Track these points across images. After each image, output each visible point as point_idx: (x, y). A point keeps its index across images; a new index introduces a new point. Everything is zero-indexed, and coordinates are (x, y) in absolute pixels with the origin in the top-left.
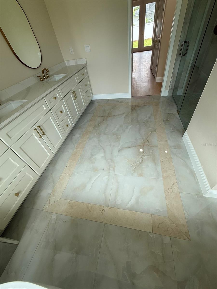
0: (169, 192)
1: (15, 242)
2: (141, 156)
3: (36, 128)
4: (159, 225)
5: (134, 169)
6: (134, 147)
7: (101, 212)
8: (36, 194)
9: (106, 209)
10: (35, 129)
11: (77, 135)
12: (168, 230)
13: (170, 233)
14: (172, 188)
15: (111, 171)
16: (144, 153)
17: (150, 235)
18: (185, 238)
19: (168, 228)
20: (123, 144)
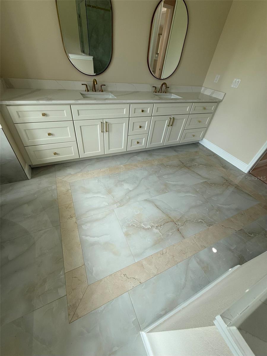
0: (121, 276)
1: (29, 177)
2: (153, 225)
3: (104, 122)
4: (75, 277)
5: (131, 225)
6: (162, 212)
7: (69, 216)
8: (67, 167)
9: (74, 219)
10: (102, 122)
11: (139, 158)
12: (73, 290)
13: (70, 293)
14: (128, 278)
15: (115, 205)
16: (161, 226)
17: (62, 271)
18: (70, 315)
19: (75, 289)
20: (158, 199)
